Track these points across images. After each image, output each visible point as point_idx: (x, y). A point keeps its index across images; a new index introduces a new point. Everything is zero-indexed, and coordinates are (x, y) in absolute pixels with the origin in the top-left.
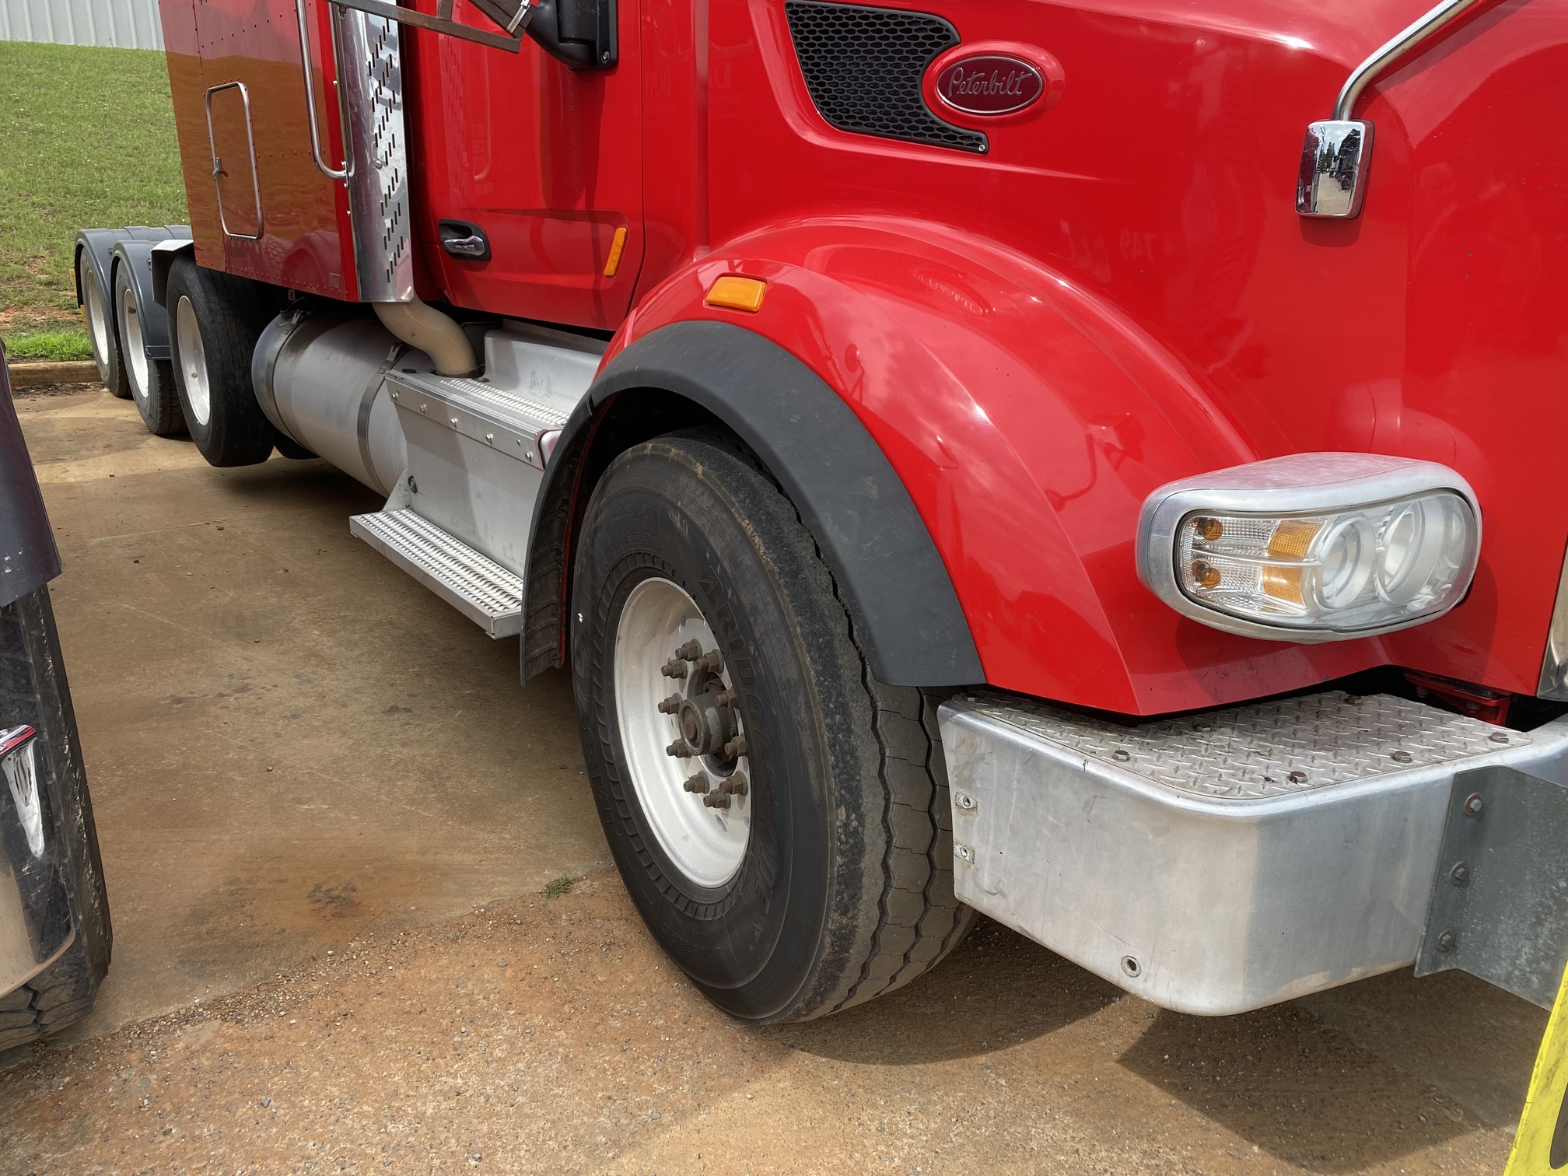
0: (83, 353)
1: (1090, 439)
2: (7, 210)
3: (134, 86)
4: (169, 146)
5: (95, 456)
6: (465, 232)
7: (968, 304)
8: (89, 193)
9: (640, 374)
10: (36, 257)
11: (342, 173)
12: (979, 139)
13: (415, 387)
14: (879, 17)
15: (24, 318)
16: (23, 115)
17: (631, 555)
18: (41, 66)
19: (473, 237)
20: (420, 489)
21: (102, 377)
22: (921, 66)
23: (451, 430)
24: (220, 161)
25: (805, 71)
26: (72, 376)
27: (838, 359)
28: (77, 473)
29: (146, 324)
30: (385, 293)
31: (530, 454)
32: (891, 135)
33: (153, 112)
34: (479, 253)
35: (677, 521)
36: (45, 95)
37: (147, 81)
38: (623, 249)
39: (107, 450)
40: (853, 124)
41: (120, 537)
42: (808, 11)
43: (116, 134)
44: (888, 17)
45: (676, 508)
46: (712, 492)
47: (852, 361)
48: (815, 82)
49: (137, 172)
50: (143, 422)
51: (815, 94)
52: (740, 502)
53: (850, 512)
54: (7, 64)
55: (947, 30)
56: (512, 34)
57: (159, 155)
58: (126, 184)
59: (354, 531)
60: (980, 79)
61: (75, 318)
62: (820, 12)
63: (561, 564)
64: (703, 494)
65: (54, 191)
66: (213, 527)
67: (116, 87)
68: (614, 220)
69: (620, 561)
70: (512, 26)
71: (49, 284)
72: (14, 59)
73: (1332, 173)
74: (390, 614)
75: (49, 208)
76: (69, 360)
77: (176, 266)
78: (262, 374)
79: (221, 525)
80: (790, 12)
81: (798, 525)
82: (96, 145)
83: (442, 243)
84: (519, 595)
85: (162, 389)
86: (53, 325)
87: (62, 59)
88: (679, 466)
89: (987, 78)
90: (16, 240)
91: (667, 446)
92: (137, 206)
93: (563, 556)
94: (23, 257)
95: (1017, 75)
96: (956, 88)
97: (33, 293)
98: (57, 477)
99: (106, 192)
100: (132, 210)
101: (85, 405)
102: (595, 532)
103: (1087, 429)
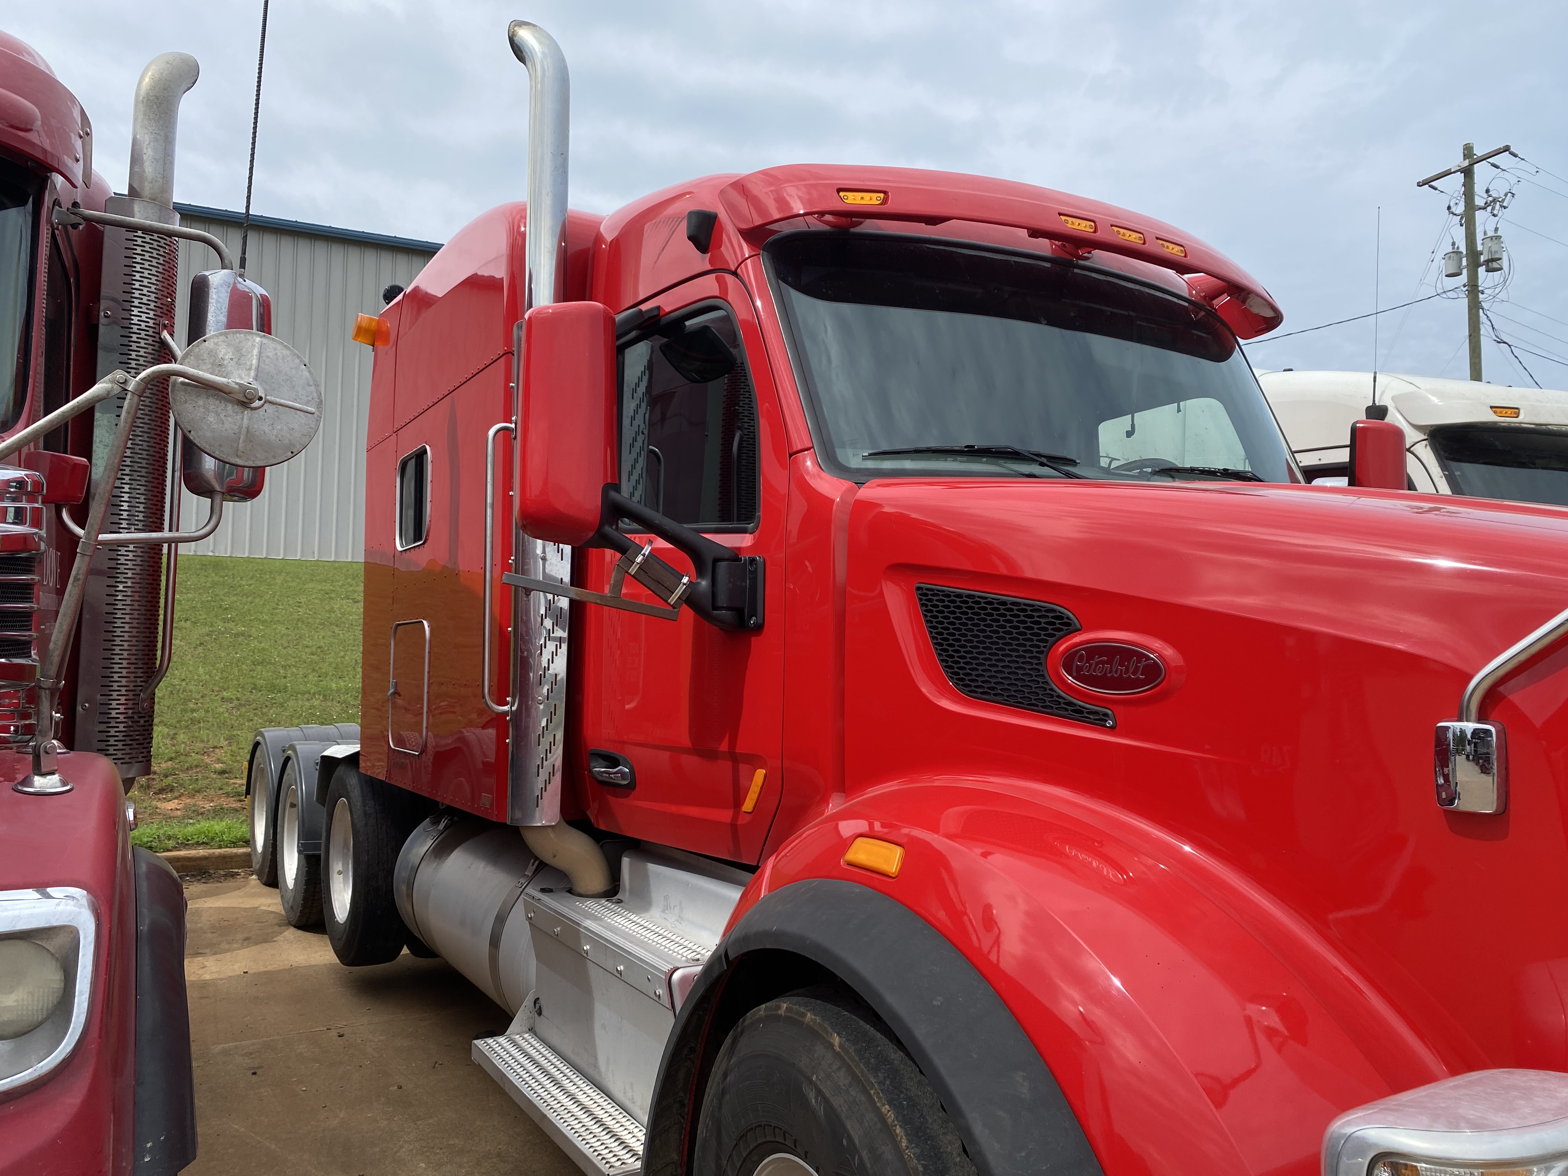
0: (240, 840)
1: (1249, 1021)
2: (199, 705)
3: (327, 593)
4: (348, 645)
5: (234, 950)
6: (613, 762)
7: (1108, 872)
8: (273, 688)
9: (778, 935)
10: (215, 747)
11: (506, 708)
12: (1106, 715)
13: (551, 909)
14: (1003, 603)
15: (194, 805)
16: (229, 620)
17: (761, 1126)
18: (252, 578)
19: (620, 767)
20: (543, 1013)
21: (254, 865)
22: (1045, 647)
23: (582, 957)
24: (396, 683)
25: (935, 644)
26: (226, 863)
27: (974, 917)
28: (213, 969)
29: (303, 816)
30: (532, 817)
31: (659, 991)
32: (1018, 705)
33: (339, 615)
34: (626, 782)
35: (812, 1096)
36: (251, 603)
37: (338, 588)
38: (761, 788)
39: (245, 943)
40: (982, 693)
41: (244, 1043)
42: (938, 595)
43: (305, 634)
44: (1011, 604)
45: (811, 1082)
46: (849, 1067)
47: (989, 922)
48: (944, 654)
49: (317, 668)
50: (283, 912)
51: (945, 664)
52: (879, 1083)
53: (1001, 1113)
54: (224, 577)
55: (1068, 618)
56: (672, 606)
57: (339, 653)
58: (306, 679)
59: (474, 1056)
60: (1103, 663)
61: (239, 805)
62: (948, 596)
63: (683, 1118)
64: (839, 1069)
65: (243, 687)
66: (334, 1033)
67: (311, 595)
68: (755, 762)
69: (748, 1132)
70: (673, 599)
71: (223, 772)
72: (230, 573)
73: (1468, 757)
74: (499, 1144)
75: (236, 702)
76: (227, 847)
77: (340, 771)
78: (404, 874)
79: (342, 1031)
80: (920, 594)
81: (942, 1114)
82: (286, 645)
83: (590, 771)
84: (640, 1149)
85: (307, 883)
86: (219, 813)
87: (271, 572)
88: (814, 1034)
89: (1110, 662)
90: (202, 732)
91: (802, 1010)
92: (312, 699)
93: (686, 1110)
94: (205, 747)
95: (1139, 661)
96: (1079, 669)
97: (207, 782)
98: (194, 973)
99: (287, 687)
100: (307, 703)
101: (233, 894)
102: (723, 1093)
103: (1244, 1009)
